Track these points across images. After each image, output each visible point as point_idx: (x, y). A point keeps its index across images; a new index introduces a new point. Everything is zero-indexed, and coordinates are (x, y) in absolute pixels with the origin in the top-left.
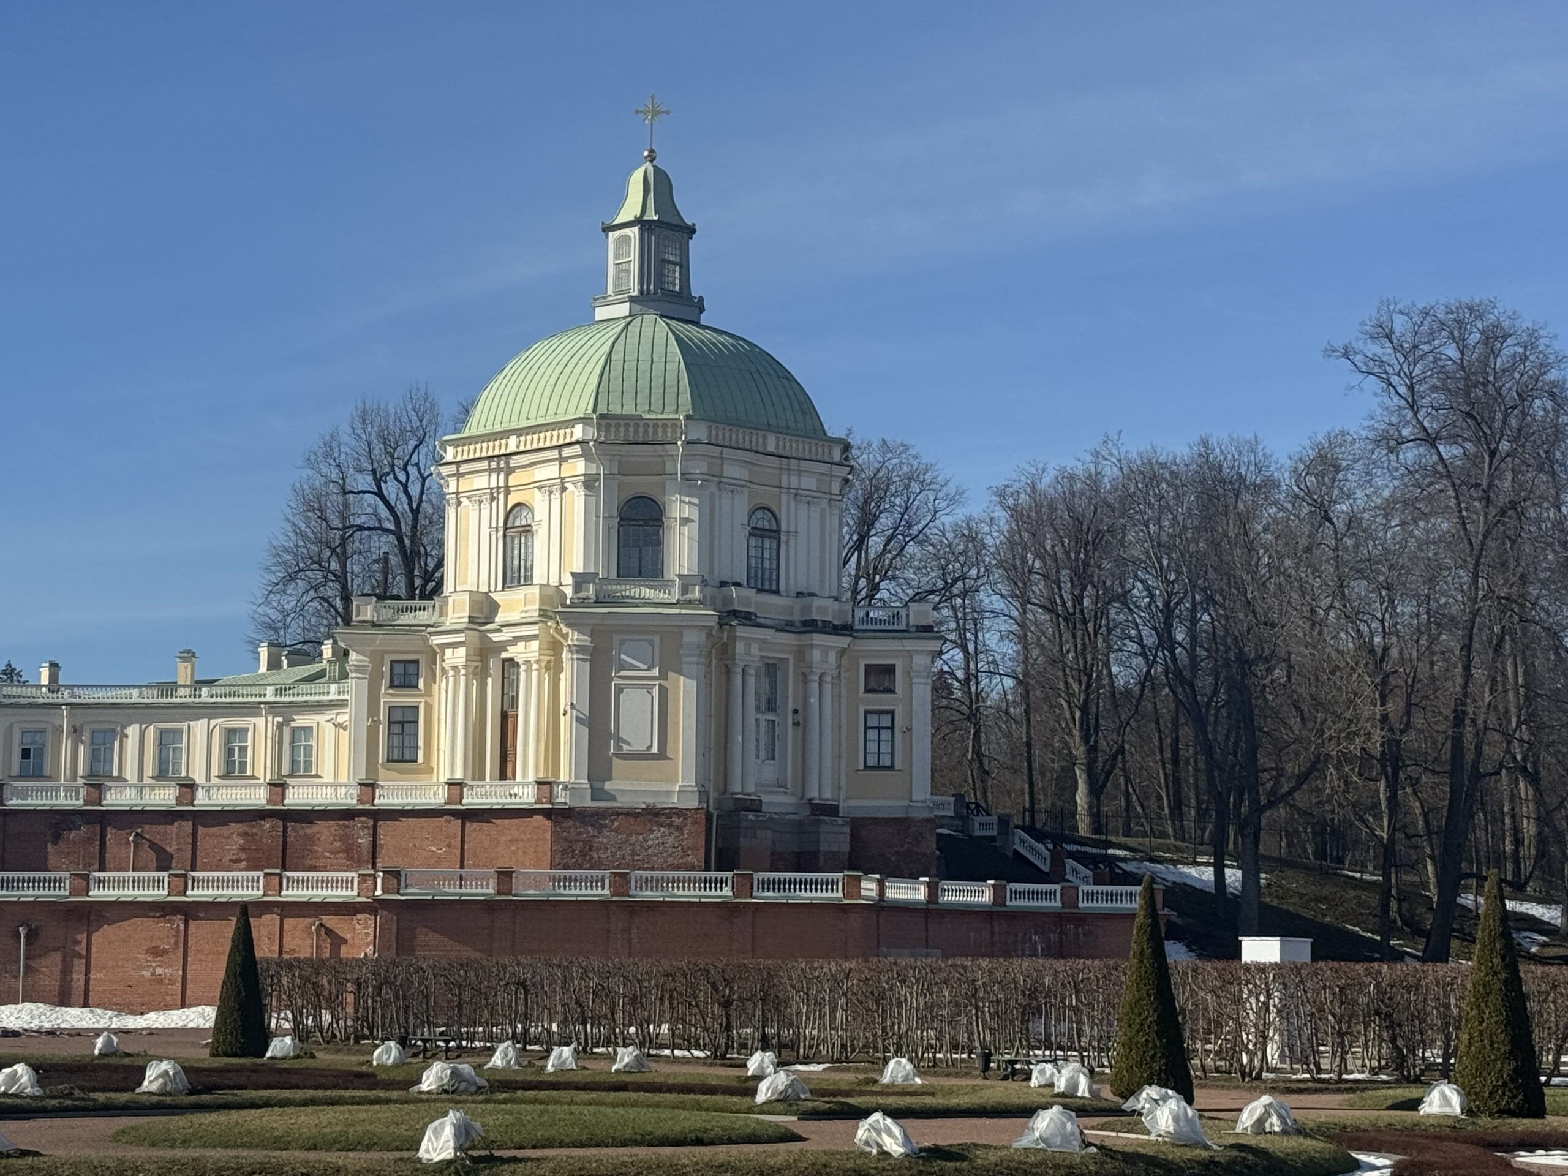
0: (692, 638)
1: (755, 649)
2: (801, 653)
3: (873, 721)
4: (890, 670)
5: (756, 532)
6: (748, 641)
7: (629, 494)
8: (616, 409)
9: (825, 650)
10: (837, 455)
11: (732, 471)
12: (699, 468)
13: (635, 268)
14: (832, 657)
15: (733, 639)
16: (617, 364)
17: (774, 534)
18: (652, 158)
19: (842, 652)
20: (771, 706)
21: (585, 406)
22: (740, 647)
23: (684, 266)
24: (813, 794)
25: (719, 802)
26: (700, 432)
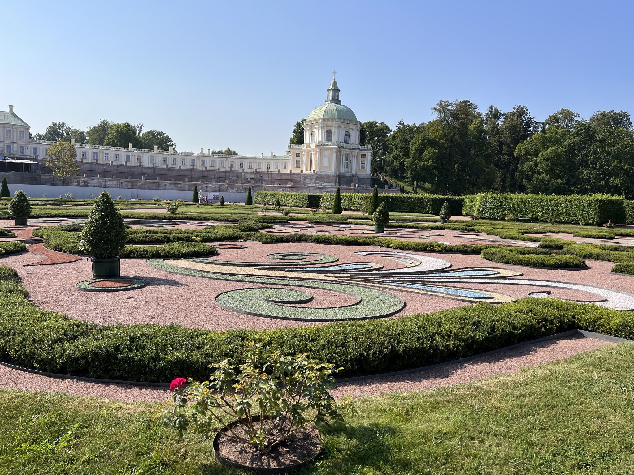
0: (334, 150)
1: (345, 152)
2: (352, 153)
3: (362, 162)
4: (365, 155)
5: (346, 135)
6: (344, 151)
7: (327, 129)
8: (326, 117)
9: (355, 152)
10: (359, 124)
11: (342, 126)
12: (337, 125)
13: (331, 96)
14: (356, 153)
15: (341, 150)
16: (327, 110)
17: (349, 135)
18: (334, 79)
19: (358, 153)
20: (347, 160)
21: (322, 116)
22: (342, 152)
23: (338, 96)
24: (353, 172)
25: (339, 174)
26: (337, 120)
